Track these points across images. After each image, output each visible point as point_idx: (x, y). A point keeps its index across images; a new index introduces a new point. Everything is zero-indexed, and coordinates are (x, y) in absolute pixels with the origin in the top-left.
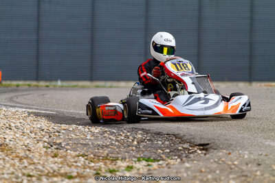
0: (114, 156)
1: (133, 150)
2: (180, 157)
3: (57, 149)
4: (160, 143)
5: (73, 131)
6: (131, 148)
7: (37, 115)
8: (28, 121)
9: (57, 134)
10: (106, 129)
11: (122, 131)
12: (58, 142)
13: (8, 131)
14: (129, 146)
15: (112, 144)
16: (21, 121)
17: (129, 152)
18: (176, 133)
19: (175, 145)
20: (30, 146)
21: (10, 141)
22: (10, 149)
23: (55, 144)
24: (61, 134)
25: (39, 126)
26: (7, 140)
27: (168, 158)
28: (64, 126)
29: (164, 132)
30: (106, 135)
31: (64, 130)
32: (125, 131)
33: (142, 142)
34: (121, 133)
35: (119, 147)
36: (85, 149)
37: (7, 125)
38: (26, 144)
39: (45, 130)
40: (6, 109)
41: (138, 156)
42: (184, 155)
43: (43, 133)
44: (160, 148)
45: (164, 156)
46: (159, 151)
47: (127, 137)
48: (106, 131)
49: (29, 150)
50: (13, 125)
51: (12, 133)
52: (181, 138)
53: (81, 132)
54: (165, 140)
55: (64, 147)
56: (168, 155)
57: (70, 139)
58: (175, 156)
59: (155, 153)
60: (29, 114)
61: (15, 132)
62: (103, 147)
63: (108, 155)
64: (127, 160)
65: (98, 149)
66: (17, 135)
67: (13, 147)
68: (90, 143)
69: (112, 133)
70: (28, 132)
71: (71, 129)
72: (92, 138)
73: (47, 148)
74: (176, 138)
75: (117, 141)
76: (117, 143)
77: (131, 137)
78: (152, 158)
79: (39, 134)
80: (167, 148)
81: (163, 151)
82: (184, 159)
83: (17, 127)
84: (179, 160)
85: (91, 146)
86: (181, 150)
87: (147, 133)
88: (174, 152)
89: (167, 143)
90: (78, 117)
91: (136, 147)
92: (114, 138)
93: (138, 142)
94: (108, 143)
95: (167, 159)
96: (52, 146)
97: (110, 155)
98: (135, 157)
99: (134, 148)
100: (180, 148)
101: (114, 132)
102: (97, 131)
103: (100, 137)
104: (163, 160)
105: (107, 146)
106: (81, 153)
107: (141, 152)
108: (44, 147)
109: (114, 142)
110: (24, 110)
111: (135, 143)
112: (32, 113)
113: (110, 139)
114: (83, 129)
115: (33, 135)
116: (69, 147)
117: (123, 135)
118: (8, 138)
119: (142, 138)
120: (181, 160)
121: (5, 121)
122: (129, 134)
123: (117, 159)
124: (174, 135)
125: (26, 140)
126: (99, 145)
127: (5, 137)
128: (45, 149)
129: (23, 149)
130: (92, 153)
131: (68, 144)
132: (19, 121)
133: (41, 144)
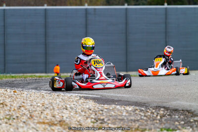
0: (143, 127)
1: (157, 123)
2: (191, 127)
3: (101, 123)
4: (177, 117)
5: (113, 110)
6: (155, 121)
7: (86, 98)
8: (80, 103)
9: (101, 112)
10: (137, 108)
11: (149, 109)
12: (102, 118)
13: (65, 111)
14: (154, 120)
15: (141, 119)
16: (75, 103)
17: (154, 125)
18: (189, 109)
19: (188, 118)
20: (82, 122)
21: (67, 118)
22: (67, 124)
23: (100, 119)
24: (104, 112)
25: (88, 107)
26: (65, 118)
27: (183, 127)
28: (106, 106)
29: (180, 109)
30: (137, 112)
31: (106, 109)
32: (151, 109)
33: (164, 116)
34: (148, 110)
35: (146, 121)
36: (122, 123)
37: (64, 107)
38: (78, 120)
39: (92, 110)
40: (63, 95)
41: (161, 127)
42: (195, 126)
43: (91, 112)
44: (177, 121)
45: (180, 127)
46: (177, 123)
47: (153, 113)
48: (137, 109)
49: (81, 125)
50: (68, 106)
51: (68, 112)
52: (192, 113)
53: (118, 110)
54: (180, 115)
55: (106, 122)
56: (183, 126)
57: (111, 116)
58: (188, 126)
59: (173, 125)
60: (81, 97)
61: (70, 112)
62: (135, 121)
63: (138, 127)
64: (153, 130)
65: (131, 123)
66: (72, 114)
67: (69, 123)
68: (125, 118)
69: (141, 111)
70: (80, 111)
71: (111, 108)
72: (127, 115)
73: (94, 123)
74: (189, 113)
75: (145, 116)
76: (145, 118)
77: (155, 113)
78: (171, 129)
79: (88, 113)
80: (182, 120)
81: (179, 123)
82: (195, 129)
83: (71, 108)
84: (191, 129)
85: (126, 120)
86: (192, 122)
87: (167, 110)
88: (188, 124)
89: (182, 117)
90: (116, 99)
91: (159, 121)
92: (143, 114)
93: (161, 117)
94: (139, 118)
95: (182, 129)
96: (97, 121)
97: (140, 127)
98: (158, 128)
99: (158, 121)
100: (192, 120)
101: (143, 110)
102: (130, 109)
103: (133, 113)
104: (179, 129)
105: (138, 120)
106: (119, 126)
107: (163, 124)
108: (92, 122)
109: (143, 117)
110: (76, 95)
111: (159, 117)
112: (82, 97)
113: (140, 115)
114: (120, 108)
115: (83, 114)
116: (109, 122)
117: (150, 112)
118: (65, 116)
119: (163, 114)
120: (193, 129)
121: (63, 104)
122: (154, 111)
123: (145, 130)
124: (187, 111)
125: (78, 117)
126: (132, 120)
127: (63, 115)
128: (92, 124)
129: (76, 124)
130: (127, 126)
131: (109, 120)
132: (72, 103)
133: (89, 120)
